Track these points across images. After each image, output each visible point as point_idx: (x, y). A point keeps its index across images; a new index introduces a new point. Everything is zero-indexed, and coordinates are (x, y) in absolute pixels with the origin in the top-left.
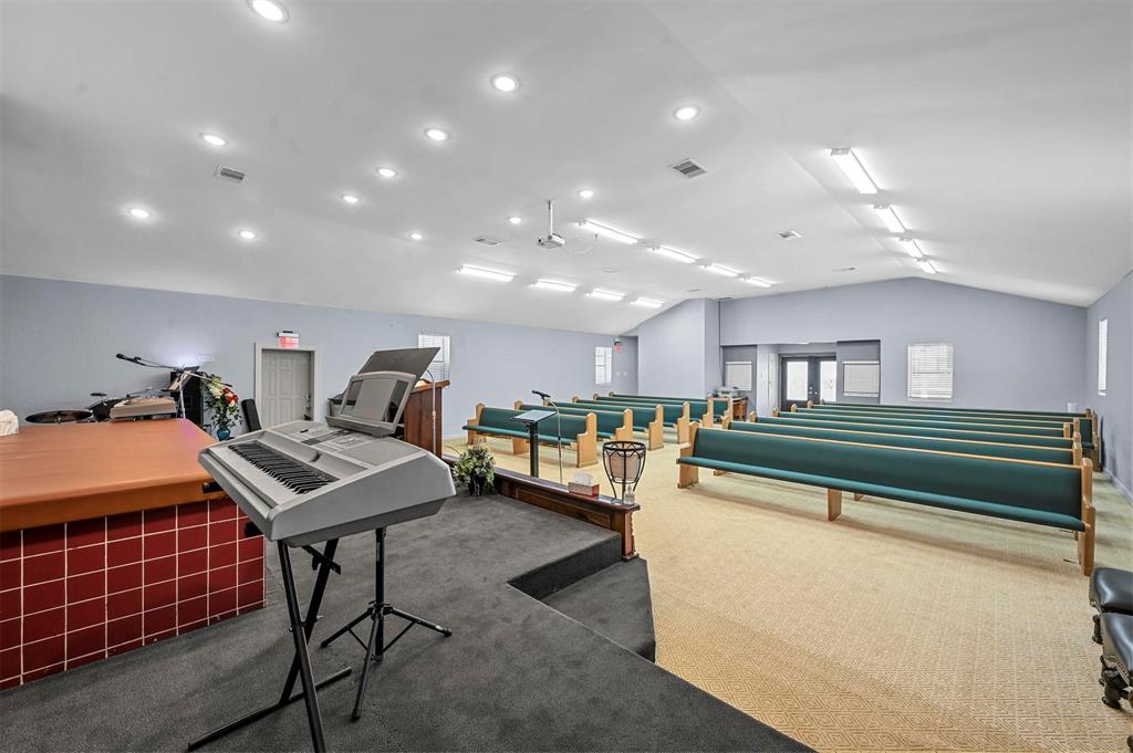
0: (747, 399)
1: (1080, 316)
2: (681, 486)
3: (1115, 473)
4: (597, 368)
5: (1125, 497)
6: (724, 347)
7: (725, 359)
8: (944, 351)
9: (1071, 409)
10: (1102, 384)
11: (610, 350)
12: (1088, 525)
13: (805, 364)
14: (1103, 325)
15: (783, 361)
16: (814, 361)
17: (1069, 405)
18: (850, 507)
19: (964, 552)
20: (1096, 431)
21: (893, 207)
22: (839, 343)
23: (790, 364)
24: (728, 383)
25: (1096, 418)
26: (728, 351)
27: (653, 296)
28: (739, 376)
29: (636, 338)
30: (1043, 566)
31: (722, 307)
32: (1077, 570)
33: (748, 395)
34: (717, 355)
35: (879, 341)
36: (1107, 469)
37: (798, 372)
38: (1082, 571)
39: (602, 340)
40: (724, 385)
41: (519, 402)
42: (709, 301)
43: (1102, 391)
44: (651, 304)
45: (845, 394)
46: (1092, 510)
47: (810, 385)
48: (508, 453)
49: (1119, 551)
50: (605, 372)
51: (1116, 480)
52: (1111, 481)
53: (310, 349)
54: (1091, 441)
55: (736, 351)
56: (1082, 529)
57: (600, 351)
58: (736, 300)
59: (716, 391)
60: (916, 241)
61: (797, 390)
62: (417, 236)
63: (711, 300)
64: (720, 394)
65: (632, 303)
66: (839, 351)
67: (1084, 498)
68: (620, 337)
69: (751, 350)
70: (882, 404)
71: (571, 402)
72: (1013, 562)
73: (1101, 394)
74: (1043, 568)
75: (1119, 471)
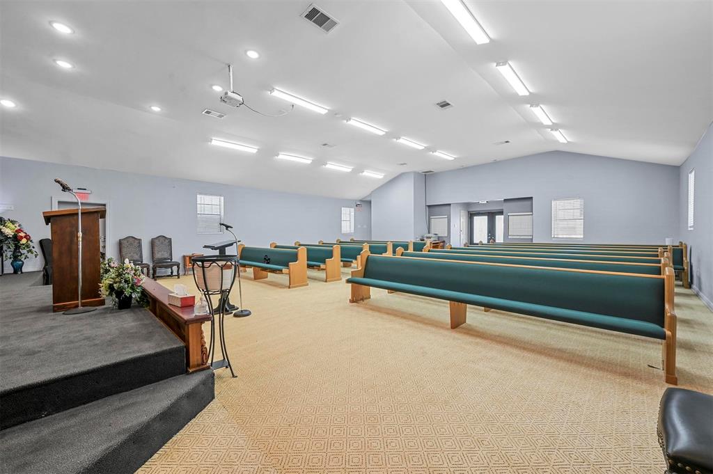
0: (444, 242)
1: (674, 173)
2: (352, 301)
3: (700, 288)
4: (342, 222)
5: (708, 307)
6: (429, 206)
7: (430, 214)
8: (578, 203)
9: (668, 242)
10: (691, 222)
11: (352, 210)
12: (668, 333)
13: (486, 218)
14: (692, 177)
15: (471, 216)
16: (491, 215)
17: (667, 239)
18: (474, 316)
19: (556, 357)
20: (686, 257)
21: (510, 62)
22: (505, 200)
23: (475, 218)
24: (433, 231)
25: (686, 247)
26: (432, 209)
27: (377, 170)
28: (439, 226)
29: (370, 202)
30: (627, 372)
31: (427, 178)
32: (659, 377)
33: (445, 239)
34: (423, 212)
35: (532, 198)
36: (694, 286)
37: (481, 223)
38: (664, 378)
39: (347, 203)
40: (429, 233)
41: (273, 243)
42: (416, 174)
43: (691, 227)
44: (375, 175)
45: (510, 237)
46: (673, 318)
47: (489, 232)
48: (250, 279)
49: (701, 355)
50: (348, 225)
51: (701, 294)
52: (697, 295)
53: (103, 203)
54: (682, 265)
55: (437, 209)
56: (663, 336)
57: (345, 211)
58: (436, 173)
59: (423, 237)
60: (542, 106)
61: (481, 235)
62: (156, 109)
63: (418, 173)
64: (425, 239)
65: (361, 174)
66: (505, 207)
67: (667, 306)
68: (361, 201)
69: (447, 208)
70: (534, 242)
71: (318, 244)
72: (600, 369)
73: (690, 229)
74: (626, 375)
75: (703, 286)
